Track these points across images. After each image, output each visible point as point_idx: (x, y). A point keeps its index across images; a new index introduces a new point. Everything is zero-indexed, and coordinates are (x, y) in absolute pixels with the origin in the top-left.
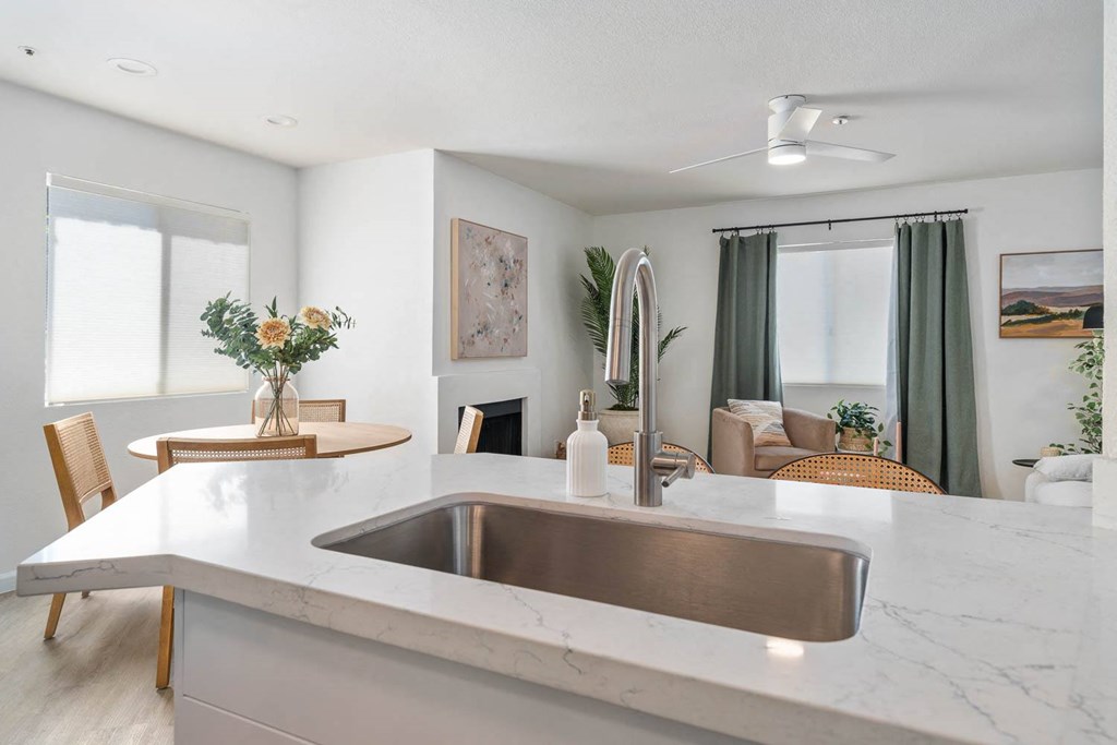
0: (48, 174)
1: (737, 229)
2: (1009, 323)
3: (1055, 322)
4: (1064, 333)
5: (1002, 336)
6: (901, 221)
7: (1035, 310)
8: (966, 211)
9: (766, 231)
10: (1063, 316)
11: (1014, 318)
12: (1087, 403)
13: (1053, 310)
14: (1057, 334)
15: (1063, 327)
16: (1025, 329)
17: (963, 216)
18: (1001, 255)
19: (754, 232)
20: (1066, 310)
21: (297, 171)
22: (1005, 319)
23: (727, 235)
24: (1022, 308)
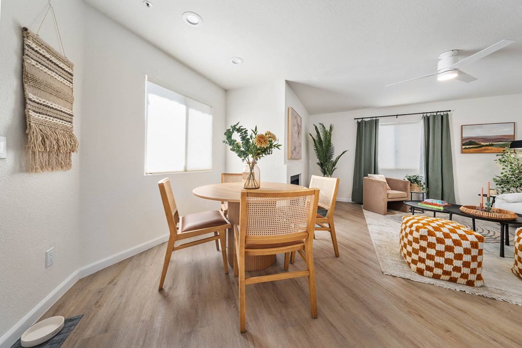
0: (146, 75)
1: (363, 118)
2: (465, 148)
3: (483, 148)
4: (487, 151)
5: (462, 152)
6: (425, 115)
7: (476, 144)
8: (450, 111)
9: (374, 119)
10: (487, 145)
11: (467, 147)
12: (503, 175)
13: (482, 144)
14: (484, 152)
15: (487, 149)
16: (471, 150)
17: (448, 113)
18: (462, 126)
19: (369, 119)
20: (488, 144)
21: (226, 91)
22: (464, 147)
23: (360, 120)
24: (470, 143)
